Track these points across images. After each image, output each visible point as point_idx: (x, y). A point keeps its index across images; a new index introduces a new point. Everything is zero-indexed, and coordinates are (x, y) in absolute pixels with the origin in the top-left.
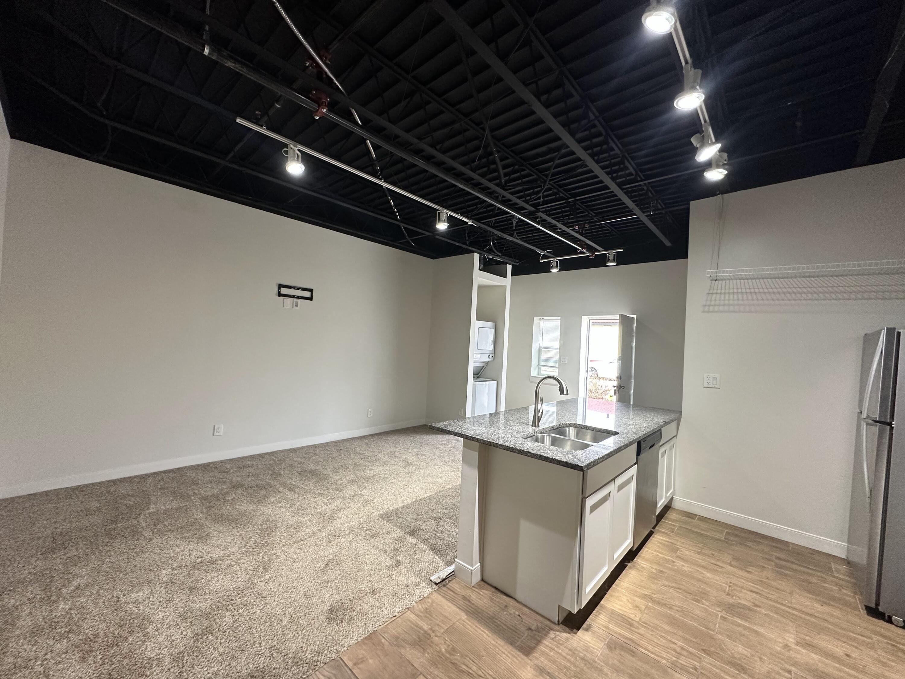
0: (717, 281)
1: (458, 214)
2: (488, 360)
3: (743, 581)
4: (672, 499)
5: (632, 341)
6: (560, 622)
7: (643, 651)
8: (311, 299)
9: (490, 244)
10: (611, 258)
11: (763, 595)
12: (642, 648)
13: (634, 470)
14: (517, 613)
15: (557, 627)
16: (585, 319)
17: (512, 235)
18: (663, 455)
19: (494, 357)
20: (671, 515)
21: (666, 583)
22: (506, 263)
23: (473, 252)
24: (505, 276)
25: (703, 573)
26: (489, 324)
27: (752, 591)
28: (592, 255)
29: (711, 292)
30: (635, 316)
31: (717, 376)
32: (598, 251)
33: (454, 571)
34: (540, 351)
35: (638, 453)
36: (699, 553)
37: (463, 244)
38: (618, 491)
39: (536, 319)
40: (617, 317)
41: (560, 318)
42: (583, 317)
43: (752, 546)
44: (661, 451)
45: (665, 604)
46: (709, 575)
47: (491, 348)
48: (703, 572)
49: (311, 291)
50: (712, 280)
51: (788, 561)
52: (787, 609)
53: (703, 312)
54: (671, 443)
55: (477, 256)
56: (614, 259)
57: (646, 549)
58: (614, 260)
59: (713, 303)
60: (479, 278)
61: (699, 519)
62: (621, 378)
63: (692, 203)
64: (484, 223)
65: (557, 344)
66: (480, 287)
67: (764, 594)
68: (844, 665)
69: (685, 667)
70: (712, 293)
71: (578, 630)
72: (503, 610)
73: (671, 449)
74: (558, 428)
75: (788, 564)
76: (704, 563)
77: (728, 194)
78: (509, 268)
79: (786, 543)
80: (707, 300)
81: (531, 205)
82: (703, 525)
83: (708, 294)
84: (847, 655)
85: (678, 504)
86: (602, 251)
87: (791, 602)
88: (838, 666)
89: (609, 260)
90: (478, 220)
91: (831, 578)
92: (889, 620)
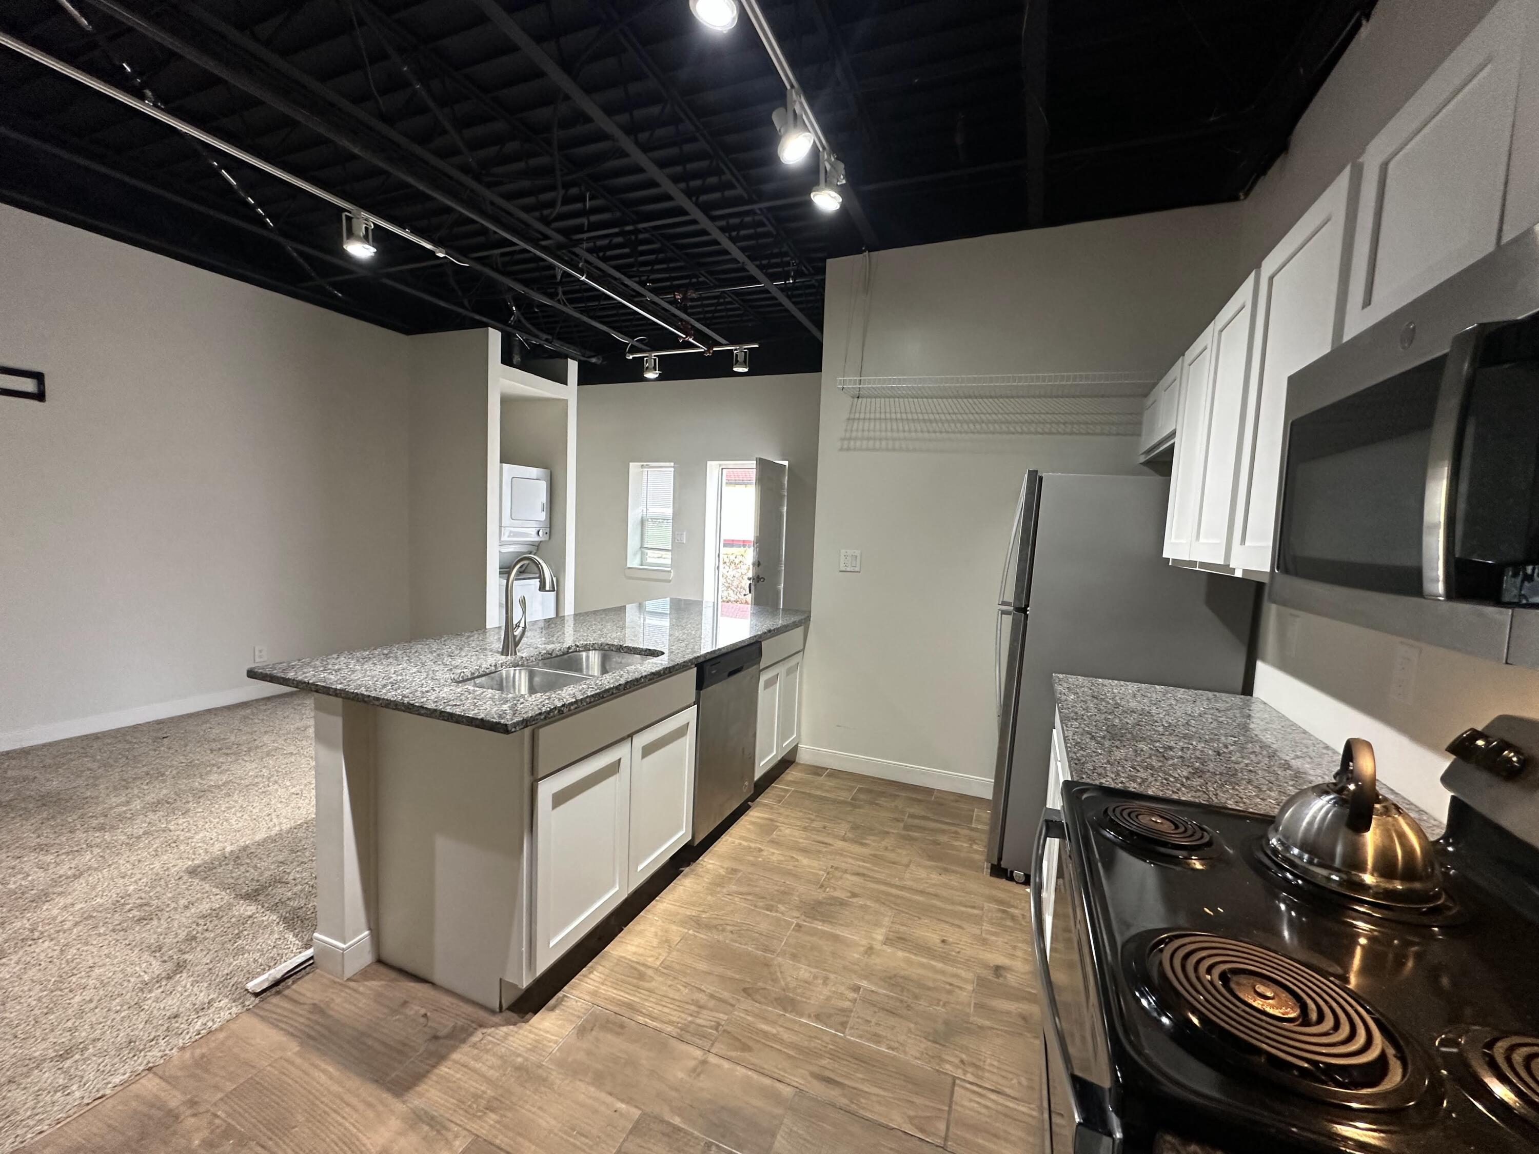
0: (860, 400)
1: (404, 228)
2: (537, 539)
3: (850, 860)
4: (795, 749)
5: (782, 505)
6: (505, 1006)
7: (641, 1019)
8: (40, 396)
9: (512, 313)
10: (741, 358)
11: (869, 877)
12: (644, 1015)
13: (690, 715)
14: (423, 1011)
15: (496, 1019)
16: (713, 467)
17: (552, 296)
18: (770, 683)
19: (550, 534)
20: (792, 774)
21: (734, 888)
22: (566, 357)
23: (486, 325)
24: (564, 382)
25: (797, 860)
26: (534, 472)
27: (858, 874)
28: (708, 351)
29: (852, 416)
30: (786, 463)
31: (857, 553)
32: (720, 345)
33: (312, 958)
34: (643, 522)
35: (700, 686)
36: (805, 829)
37: (455, 304)
38: (643, 757)
39: (634, 467)
40: (753, 463)
41: (672, 464)
42: (709, 463)
43: (885, 804)
44: (764, 678)
45: (715, 927)
46: (805, 861)
47: (543, 516)
48: (799, 858)
49: (39, 377)
50: (853, 397)
51: (924, 818)
52: (894, 891)
53: (841, 449)
54: (792, 662)
55: (495, 337)
56: (745, 362)
57: (727, 837)
58: (744, 364)
59: (854, 434)
60: (501, 379)
61: (829, 775)
62: (759, 564)
63: (829, 262)
64: (479, 260)
65: (669, 511)
66: (506, 401)
67: (871, 874)
68: (934, 957)
69: (700, 1029)
70: (854, 419)
71: (535, 1014)
72: (394, 1012)
73: (790, 672)
74: (564, 654)
75: (923, 823)
76: (804, 843)
77: (876, 253)
78: (573, 367)
79: (929, 791)
80: (846, 431)
81: (558, 231)
82: (831, 783)
83: (849, 419)
84: (943, 941)
85: (806, 755)
86: (726, 345)
87: (901, 879)
88: (924, 960)
89: (737, 361)
90: (463, 252)
91: (966, 832)
92: (1011, 878)
